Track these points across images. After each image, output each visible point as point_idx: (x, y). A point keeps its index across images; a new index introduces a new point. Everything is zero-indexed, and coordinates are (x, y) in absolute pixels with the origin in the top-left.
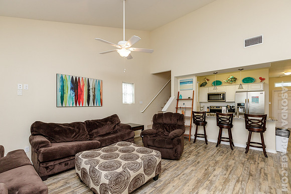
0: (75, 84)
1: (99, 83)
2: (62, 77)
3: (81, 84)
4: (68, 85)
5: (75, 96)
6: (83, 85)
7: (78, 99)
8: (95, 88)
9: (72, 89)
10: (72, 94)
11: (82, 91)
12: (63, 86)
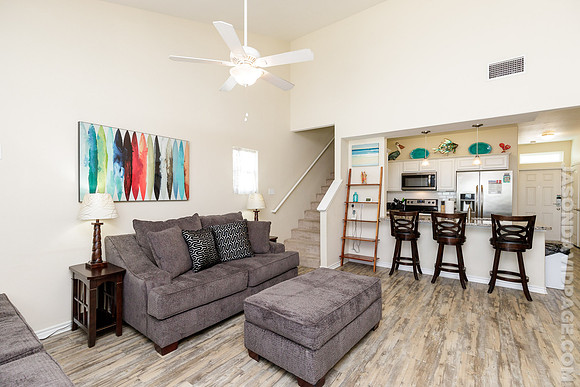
0: (126, 148)
1: (183, 147)
2: (92, 132)
3: (140, 148)
4: (109, 149)
5: (125, 175)
6: (145, 151)
7: (131, 184)
8: (171, 160)
9: (117, 159)
10: (117, 172)
11: (141, 165)
12: (96, 152)
